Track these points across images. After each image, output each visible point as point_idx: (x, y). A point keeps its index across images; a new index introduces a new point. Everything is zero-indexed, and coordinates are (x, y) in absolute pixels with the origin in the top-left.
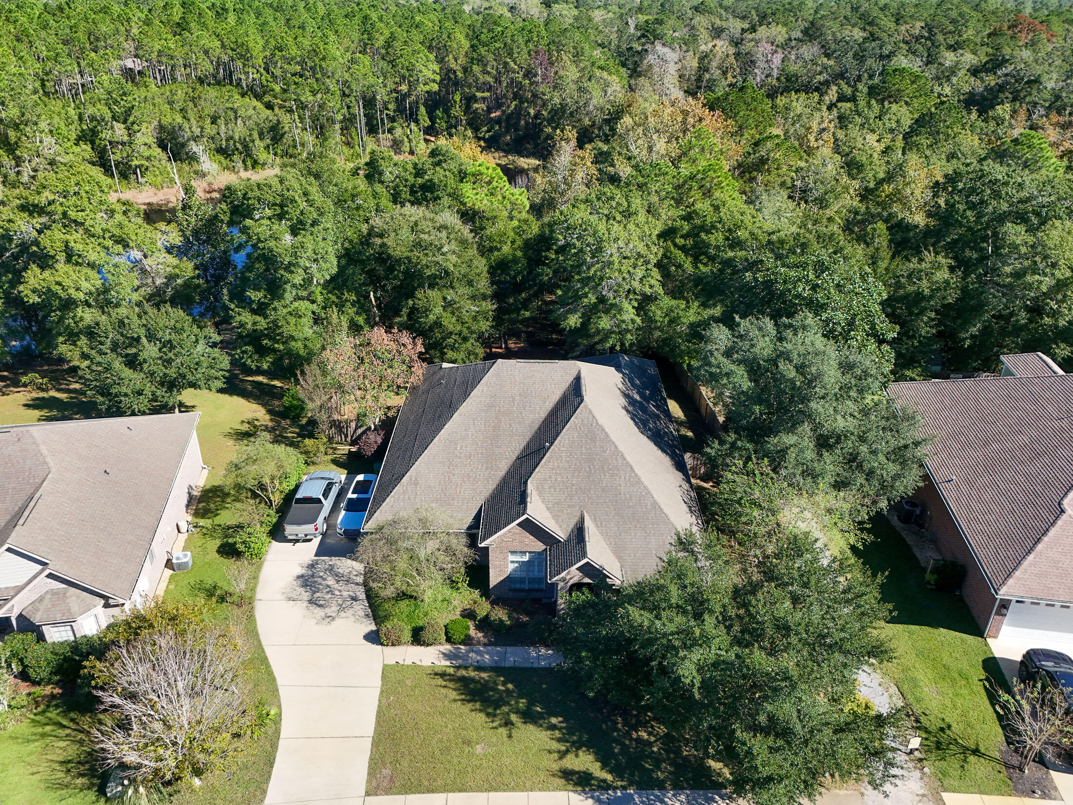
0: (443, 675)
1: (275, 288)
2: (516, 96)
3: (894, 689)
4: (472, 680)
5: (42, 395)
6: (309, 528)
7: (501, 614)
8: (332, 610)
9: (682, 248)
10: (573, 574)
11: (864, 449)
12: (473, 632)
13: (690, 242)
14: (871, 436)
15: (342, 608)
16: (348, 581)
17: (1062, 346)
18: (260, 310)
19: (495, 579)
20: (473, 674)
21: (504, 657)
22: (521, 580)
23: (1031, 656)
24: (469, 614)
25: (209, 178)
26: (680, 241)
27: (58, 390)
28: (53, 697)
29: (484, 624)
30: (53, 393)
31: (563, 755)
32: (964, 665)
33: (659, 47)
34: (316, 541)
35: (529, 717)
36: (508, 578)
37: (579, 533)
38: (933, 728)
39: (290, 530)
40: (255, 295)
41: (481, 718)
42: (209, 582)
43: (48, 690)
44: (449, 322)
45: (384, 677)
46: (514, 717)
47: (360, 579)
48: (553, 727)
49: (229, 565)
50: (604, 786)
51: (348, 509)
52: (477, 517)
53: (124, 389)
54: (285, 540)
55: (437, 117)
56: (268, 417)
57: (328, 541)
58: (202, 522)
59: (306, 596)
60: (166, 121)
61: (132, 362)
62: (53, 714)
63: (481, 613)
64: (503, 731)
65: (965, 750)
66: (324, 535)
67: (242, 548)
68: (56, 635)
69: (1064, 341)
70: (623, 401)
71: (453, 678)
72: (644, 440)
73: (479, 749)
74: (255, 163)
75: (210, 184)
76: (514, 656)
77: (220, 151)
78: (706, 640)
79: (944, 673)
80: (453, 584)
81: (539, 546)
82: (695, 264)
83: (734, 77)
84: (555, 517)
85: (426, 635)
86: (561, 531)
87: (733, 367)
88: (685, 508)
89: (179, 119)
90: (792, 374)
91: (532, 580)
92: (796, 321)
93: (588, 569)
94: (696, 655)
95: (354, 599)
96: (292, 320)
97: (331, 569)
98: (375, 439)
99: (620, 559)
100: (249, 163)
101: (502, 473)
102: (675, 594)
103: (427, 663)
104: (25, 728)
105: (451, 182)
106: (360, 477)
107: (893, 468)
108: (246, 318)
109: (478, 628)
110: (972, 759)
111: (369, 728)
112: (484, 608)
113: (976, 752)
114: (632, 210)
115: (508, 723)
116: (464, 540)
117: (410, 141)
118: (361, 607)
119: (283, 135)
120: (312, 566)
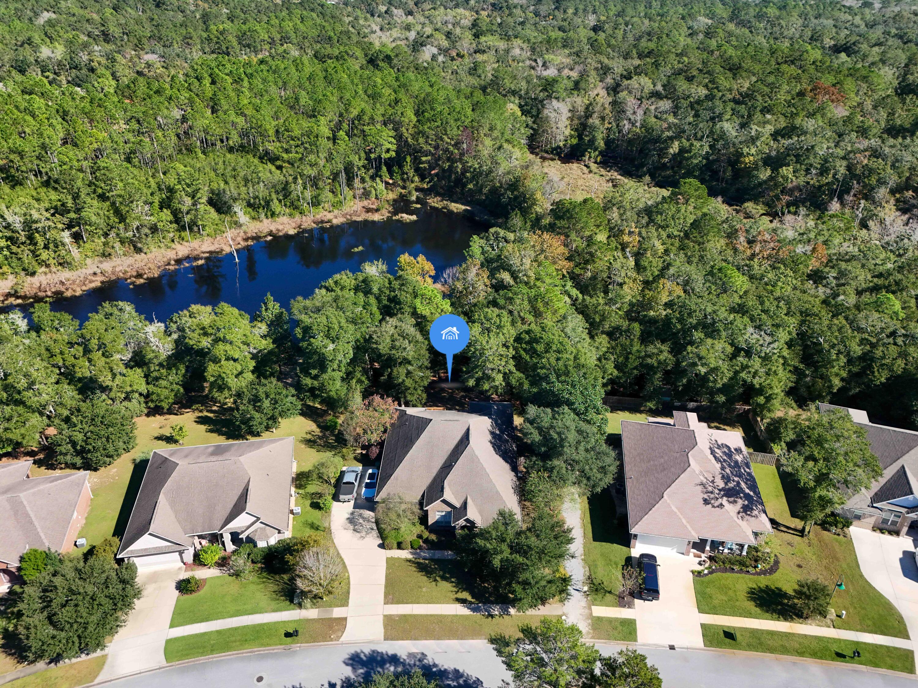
0: (410, 561)
1: (323, 368)
2: (448, 159)
3: (587, 569)
4: (421, 563)
5: (200, 414)
6: (350, 496)
7: (433, 537)
8: (363, 534)
9: (525, 350)
10: (462, 522)
11: (587, 467)
12: (421, 543)
13: (528, 347)
14: (590, 462)
15: (367, 533)
16: (369, 521)
17: (721, 396)
18: (316, 377)
19: (431, 521)
20: (422, 561)
21: (434, 554)
22: (442, 522)
23: (642, 556)
24: (420, 537)
25: (244, 228)
26: (524, 346)
27: (208, 411)
28: (262, 568)
29: (426, 541)
30: (206, 414)
31: (457, 592)
32: (618, 560)
33: (554, 102)
34: (352, 502)
35: (444, 578)
36: (436, 522)
37: (465, 504)
38: (596, 583)
39: (342, 497)
40: (314, 372)
41: (425, 578)
42: (310, 521)
43: (259, 565)
44: (409, 382)
45: (387, 562)
46: (438, 578)
47: (373, 520)
48: (452, 582)
49: (317, 512)
50: (471, 603)
51: (366, 487)
52: (423, 496)
53: (255, 423)
54: (339, 501)
55: (394, 172)
56: (318, 430)
57: (358, 501)
58: (301, 491)
59: (352, 527)
60: (215, 186)
61: (259, 410)
62: (264, 574)
63: (425, 536)
64: (434, 583)
65: (606, 592)
66: (356, 499)
67: (322, 506)
68: (262, 544)
69: (722, 393)
70: (489, 437)
71: (414, 562)
72: (498, 457)
73: (424, 589)
74: (273, 214)
75: (245, 232)
76: (438, 554)
77: (249, 205)
78: (502, 552)
79: (609, 562)
80: (414, 524)
81: (449, 509)
82: (531, 357)
83: (610, 123)
84: (456, 497)
85: (403, 546)
86: (458, 504)
87: (533, 430)
88: (512, 491)
89: (222, 185)
90: (555, 436)
91: (446, 522)
92: (561, 410)
93: (467, 520)
94: (499, 557)
95: (372, 529)
96: (331, 382)
97: (361, 515)
98: (375, 451)
99: (481, 515)
100: (269, 214)
101: (434, 475)
102: (494, 534)
103: (403, 557)
104: (256, 579)
105: (409, 298)
106: (370, 471)
107: (599, 476)
108: (308, 381)
109: (424, 542)
110: (607, 594)
111: (383, 581)
112: (426, 534)
113: (610, 592)
114: (502, 324)
115: (435, 580)
116: (418, 506)
117: (376, 190)
118: (375, 533)
119: (290, 193)
120: (352, 514)
